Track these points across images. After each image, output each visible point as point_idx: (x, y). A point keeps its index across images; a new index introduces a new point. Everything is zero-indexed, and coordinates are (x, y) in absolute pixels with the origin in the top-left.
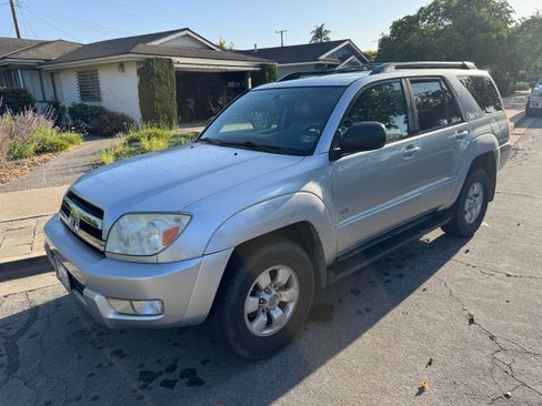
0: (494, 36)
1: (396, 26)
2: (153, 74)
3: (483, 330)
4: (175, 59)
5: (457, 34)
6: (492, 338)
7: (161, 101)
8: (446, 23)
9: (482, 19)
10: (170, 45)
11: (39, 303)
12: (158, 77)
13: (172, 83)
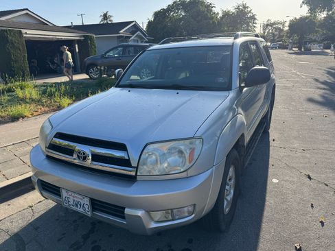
0: (211, 22)
1: (157, 14)
2: (7, 41)
3: (319, 182)
4: (24, 31)
5: (192, 20)
6: (326, 185)
7: (16, 61)
8: (183, 14)
9: (204, 12)
10: (14, 20)
11: (16, 231)
12: (12, 43)
13: (24, 48)
